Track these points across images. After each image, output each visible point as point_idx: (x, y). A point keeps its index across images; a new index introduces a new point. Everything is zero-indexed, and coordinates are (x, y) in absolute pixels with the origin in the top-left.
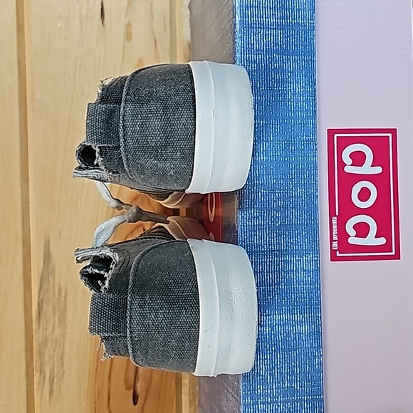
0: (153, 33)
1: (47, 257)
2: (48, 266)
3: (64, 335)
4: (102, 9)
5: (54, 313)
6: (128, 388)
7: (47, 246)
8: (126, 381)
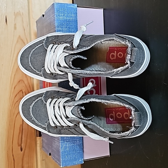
0: (23, 27)
4: (6, 19)
6: (19, 146)
8: (18, 143)
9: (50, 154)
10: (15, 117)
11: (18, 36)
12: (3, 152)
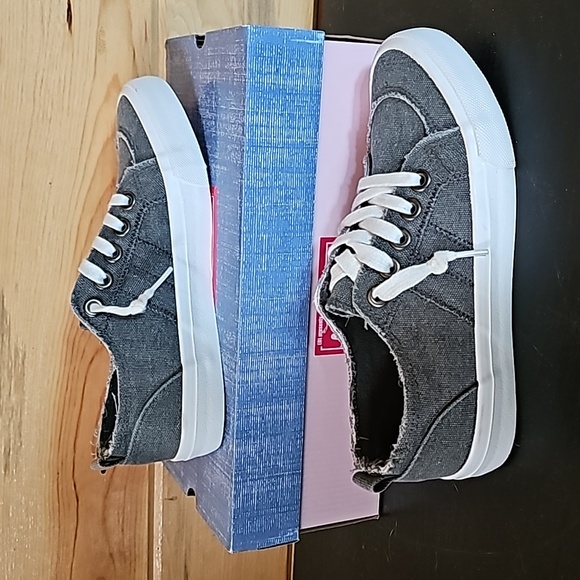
0: (131, 42)
1: (1, 315)
7: (1, 301)
10: (88, 363)
11: (110, 79)
12: (41, 477)
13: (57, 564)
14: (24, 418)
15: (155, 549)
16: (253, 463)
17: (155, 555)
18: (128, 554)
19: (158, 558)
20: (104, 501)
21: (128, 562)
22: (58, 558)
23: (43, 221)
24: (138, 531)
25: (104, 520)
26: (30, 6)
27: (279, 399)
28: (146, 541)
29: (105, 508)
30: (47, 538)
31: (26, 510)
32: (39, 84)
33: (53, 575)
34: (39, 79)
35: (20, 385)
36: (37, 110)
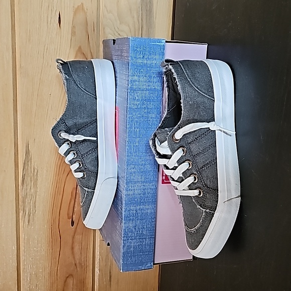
0: (87, 32)
1: (28, 153)
2: (28, 157)
3: (36, 192)
4: (60, 18)
5: (31, 181)
6: (69, 218)
7: (28, 147)
8: (68, 214)
9: (108, 244)
10: (66, 176)
11: (77, 48)
12: (44, 226)
13: (51, 266)
14: (37, 199)
15: (96, 263)
16: (132, 232)
17: (96, 266)
18: (83, 264)
19: (97, 267)
20: (73, 240)
21: (83, 268)
22: (52, 264)
23: (47, 111)
24: (88, 254)
25: (73, 248)
26: (42, 16)
27: (144, 203)
28: (92, 259)
29: (73, 243)
30: (46, 255)
31: (37, 241)
32: (46, 51)
33: (49, 272)
34: (46, 48)
35: (35, 184)
36: (44, 62)
